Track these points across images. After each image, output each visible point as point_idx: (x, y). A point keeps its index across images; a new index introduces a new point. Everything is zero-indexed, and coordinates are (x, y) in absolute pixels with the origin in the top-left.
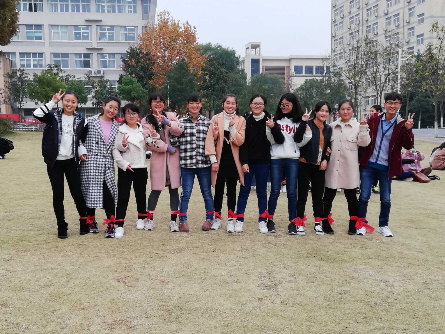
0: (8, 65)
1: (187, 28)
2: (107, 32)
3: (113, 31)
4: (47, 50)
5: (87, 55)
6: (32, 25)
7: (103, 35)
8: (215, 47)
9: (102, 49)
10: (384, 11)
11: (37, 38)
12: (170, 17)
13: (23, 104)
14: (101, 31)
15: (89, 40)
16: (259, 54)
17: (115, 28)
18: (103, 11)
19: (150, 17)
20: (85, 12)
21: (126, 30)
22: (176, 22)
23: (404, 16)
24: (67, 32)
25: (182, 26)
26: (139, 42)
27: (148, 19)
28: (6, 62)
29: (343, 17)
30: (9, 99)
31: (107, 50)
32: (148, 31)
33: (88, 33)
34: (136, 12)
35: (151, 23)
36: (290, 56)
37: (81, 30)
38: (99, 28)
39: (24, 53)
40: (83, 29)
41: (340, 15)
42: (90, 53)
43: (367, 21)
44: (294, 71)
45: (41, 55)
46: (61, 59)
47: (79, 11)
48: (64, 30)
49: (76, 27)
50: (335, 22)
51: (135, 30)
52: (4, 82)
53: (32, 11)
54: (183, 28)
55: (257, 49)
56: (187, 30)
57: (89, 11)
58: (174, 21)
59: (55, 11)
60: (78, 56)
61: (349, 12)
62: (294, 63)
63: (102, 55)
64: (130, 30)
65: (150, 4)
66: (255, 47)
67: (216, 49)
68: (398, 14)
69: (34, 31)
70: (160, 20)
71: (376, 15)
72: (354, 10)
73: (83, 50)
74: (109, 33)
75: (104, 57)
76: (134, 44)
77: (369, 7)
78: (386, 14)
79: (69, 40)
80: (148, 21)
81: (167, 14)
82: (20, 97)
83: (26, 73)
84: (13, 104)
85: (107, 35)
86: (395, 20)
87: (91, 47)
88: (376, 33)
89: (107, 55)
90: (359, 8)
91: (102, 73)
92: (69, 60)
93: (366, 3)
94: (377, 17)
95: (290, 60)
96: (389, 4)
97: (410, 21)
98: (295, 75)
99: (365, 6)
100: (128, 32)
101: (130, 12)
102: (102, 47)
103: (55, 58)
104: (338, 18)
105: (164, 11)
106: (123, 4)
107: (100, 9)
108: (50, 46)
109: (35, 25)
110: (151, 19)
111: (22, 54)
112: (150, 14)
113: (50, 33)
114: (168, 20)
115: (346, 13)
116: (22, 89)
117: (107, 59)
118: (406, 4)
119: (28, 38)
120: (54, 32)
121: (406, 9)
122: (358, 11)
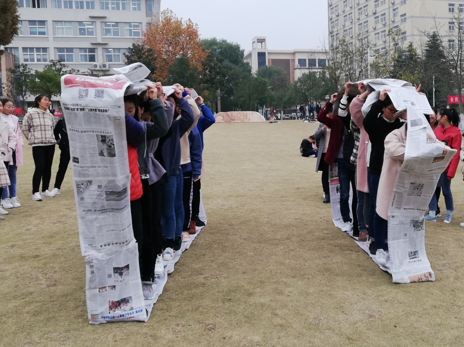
0: (10, 59)
1: (190, 25)
2: (111, 28)
3: (118, 27)
4: (51, 45)
5: (92, 50)
6: (35, 21)
7: (108, 31)
8: (220, 41)
9: (106, 44)
10: (373, 11)
11: (40, 33)
12: (173, 15)
13: (27, 97)
14: (105, 27)
15: (93, 35)
16: (265, 48)
17: (119, 24)
18: (107, 8)
19: (154, 14)
20: (90, 9)
21: (130, 26)
22: (179, 19)
23: (390, 16)
24: (71, 28)
25: (185, 23)
26: (143, 38)
27: (152, 17)
28: (8, 57)
29: (338, 15)
30: (12, 93)
31: (112, 45)
32: (152, 28)
33: (92, 29)
34: (140, 9)
35: (155, 20)
36: (294, 49)
37: (85, 26)
38: (104, 24)
39: (27, 48)
40: (88, 25)
41: (336, 13)
42: (95, 48)
43: (359, 19)
44: (299, 64)
45: (45, 49)
46: (65, 53)
47: (83, 8)
48: (68, 26)
49: (80, 23)
50: (331, 19)
51: (140, 26)
52: (7, 76)
53: (35, 7)
54: (185, 25)
55: (263, 43)
56: (189, 27)
57: (93, 8)
58: (177, 19)
59: (59, 7)
60: (83, 51)
61: (343, 11)
62: (298, 57)
63: (107, 50)
64: (134, 26)
65: (153, 2)
66: (261, 41)
67: (221, 44)
68: (384, 14)
69: (37, 26)
70: (164, 18)
71: (366, 14)
72: (348, 9)
73: (87, 45)
74: (113, 29)
75: (109, 52)
76: (139, 40)
77: (360, 7)
78: (375, 14)
79: (73, 36)
80: (152, 19)
81: (170, 12)
82: (23, 91)
83: (29, 69)
84: (16, 98)
85: (112, 30)
86: (382, 19)
87: (96, 43)
88: (366, 31)
89: (112, 50)
90: (351, 8)
91: (107, 67)
92: (74, 55)
93: (357, 3)
94: (367, 16)
95: (294, 54)
96: (376, 4)
97: (394, 20)
98: (299, 67)
99: (356, 5)
100: (132, 28)
101: (134, 9)
102: (107, 43)
103: (59, 52)
104: (334, 16)
105: (167, 10)
106: (127, 2)
107: (105, 6)
108: (54, 41)
109: (38, 21)
110: (155, 16)
111: (25, 49)
112: (154, 11)
113: (54, 29)
114: (171, 18)
115: (340, 12)
116: (25, 83)
117: (112, 54)
118: (391, 5)
119: (31, 33)
120: (58, 28)
121: (391, 9)
122: (351, 10)
